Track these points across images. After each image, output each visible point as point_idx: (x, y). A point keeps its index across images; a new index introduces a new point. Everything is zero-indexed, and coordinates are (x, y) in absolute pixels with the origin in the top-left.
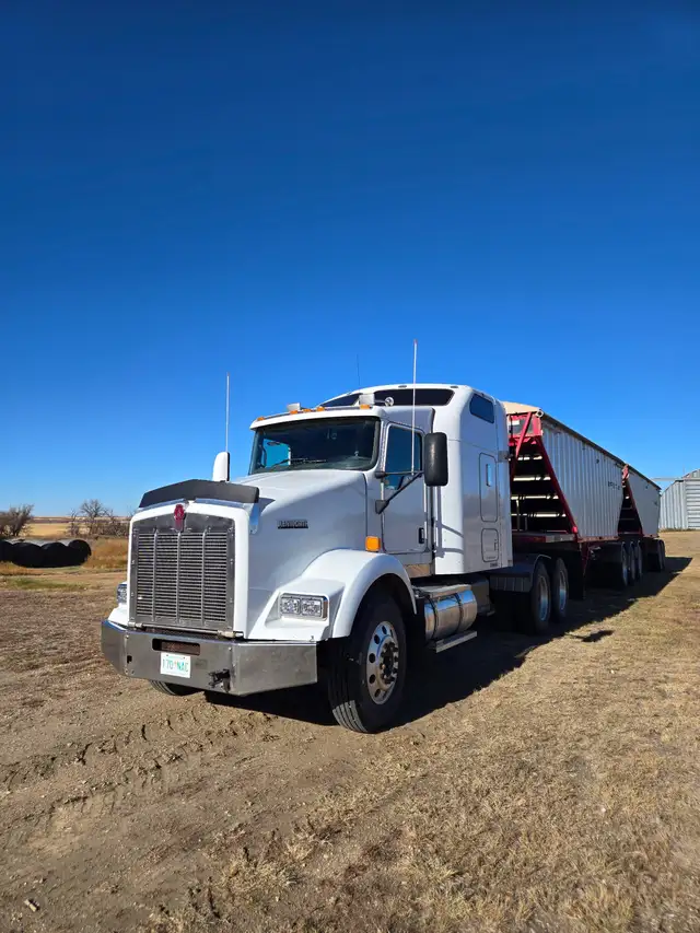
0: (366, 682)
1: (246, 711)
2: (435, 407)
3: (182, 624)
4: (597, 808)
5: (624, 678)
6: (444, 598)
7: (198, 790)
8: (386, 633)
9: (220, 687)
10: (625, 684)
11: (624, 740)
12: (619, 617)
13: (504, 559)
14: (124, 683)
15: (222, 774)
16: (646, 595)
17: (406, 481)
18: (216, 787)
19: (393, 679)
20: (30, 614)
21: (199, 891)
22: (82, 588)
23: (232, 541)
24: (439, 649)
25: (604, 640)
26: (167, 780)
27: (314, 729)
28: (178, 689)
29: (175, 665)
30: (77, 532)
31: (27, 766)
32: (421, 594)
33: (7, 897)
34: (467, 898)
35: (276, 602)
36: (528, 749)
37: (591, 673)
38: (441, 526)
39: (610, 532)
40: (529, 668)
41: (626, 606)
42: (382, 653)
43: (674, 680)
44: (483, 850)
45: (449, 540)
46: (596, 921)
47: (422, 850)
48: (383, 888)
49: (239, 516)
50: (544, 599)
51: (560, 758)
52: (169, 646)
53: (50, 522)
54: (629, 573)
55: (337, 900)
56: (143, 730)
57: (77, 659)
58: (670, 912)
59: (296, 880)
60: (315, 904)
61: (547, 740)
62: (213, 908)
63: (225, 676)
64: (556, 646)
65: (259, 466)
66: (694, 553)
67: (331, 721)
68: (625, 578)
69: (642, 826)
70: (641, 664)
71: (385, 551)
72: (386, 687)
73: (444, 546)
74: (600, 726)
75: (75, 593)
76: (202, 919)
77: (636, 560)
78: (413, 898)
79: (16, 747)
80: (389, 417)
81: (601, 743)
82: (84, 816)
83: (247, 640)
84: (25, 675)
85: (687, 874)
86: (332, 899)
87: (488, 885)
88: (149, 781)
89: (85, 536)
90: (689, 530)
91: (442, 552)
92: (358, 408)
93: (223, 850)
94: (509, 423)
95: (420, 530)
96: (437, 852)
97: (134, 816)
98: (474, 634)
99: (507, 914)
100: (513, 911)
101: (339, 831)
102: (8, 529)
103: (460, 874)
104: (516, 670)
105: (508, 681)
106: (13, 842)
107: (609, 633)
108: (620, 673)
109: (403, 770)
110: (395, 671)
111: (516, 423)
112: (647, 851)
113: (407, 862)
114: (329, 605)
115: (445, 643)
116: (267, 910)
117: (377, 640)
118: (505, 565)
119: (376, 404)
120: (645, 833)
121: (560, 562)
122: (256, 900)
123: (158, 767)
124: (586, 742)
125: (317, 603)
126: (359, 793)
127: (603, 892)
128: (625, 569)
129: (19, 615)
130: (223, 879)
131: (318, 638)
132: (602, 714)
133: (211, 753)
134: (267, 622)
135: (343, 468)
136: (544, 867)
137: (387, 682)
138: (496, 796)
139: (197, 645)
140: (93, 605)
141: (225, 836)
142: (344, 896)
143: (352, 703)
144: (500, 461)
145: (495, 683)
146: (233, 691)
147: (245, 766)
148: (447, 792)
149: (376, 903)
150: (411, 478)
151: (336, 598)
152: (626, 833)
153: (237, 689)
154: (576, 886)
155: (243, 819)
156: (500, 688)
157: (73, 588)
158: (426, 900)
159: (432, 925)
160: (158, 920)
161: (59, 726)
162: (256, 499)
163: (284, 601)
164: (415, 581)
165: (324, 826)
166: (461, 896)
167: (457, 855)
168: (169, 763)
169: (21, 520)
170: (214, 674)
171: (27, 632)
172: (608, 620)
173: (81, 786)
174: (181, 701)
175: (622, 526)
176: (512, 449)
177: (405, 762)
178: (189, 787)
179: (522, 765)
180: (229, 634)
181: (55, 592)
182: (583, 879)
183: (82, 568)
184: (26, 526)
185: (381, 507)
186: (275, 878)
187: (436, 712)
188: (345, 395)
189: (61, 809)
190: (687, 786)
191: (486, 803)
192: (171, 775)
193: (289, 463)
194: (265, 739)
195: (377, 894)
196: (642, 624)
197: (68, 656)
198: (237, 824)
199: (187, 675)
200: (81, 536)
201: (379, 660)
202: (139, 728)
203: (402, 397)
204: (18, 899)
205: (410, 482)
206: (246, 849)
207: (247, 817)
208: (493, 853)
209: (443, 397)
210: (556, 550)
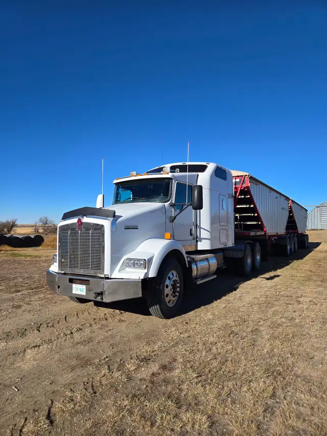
0: (164, 297)
1: (111, 310)
2: (199, 173)
3: (82, 272)
4: (263, 350)
5: (283, 296)
6: (201, 260)
7: (89, 342)
8: (173, 275)
9: (99, 299)
10: (283, 298)
11: (279, 322)
12: (284, 269)
13: (231, 243)
14: (58, 298)
15: (100, 336)
16: (298, 259)
17: (184, 207)
18: (97, 341)
19: (176, 296)
20: (16, 268)
21: (87, 383)
22: (40, 257)
23: (103, 235)
24: (198, 283)
25: (276, 279)
26: (75, 338)
27: (141, 317)
28: (81, 300)
29: (79, 290)
30: (37, 231)
31: (14, 333)
32: (191, 258)
33: (5, 386)
34: (202, 386)
35: (124, 261)
36: (236, 326)
37: (268, 293)
38: (200, 228)
39: (282, 231)
40: (240, 291)
41: (288, 264)
42: (172, 284)
43: (305, 296)
44: (211, 367)
45: (204, 234)
46: (257, 395)
47: (185, 367)
48: (166, 382)
49: (106, 223)
50: (249, 261)
51: (250, 329)
52: (76, 281)
53: (25, 227)
54: (291, 249)
55: (147, 386)
56: (66, 318)
57: (37, 288)
58: (289, 392)
59: (130, 378)
60: (137, 388)
61: (245, 322)
62: (93, 390)
63: (101, 294)
64: (253, 282)
65: (117, 201)
66: (322, 240)
67: (149, 314)
68: (289, 251)
69: (282, 357)
70: (291, 289)
71: (174, 239)
72: (173, 299)
73: (202, 237)
74: (269, 316)
75: (37, 259)
76: (88, 394)
77: (294, 244)
78: (179, 386)
79: (9, 325)
80: (176, 178)
81: (268, 323)
82: (38, 354)
83: (111, 279)
84: (14, 295)
85: (299, 377)
86: (144, 386)
87: (212, 380)
88: (67, 339)
89: (41, 233)
90: (321, 230)
91: (201, 240)
92: (162, 174)
93: (98, 367)
94: (234, 181)
95: (191, 230)
96: (191, 367)
97: (61, 353)
98: (215, 276)
99: (219, 392)
100: (222, 391)
101: (150, 359)
102: (6, 230)
103: (201, 376)
104: (234, 292)
105: (231, 297)
106: (8, 363)
107: (278, 276)
108: (281, 293)
109: (179, 334)
110: (178, 292)
111: (238, 180)
112: (283, 368)
113: (177, 371)
114: (147, 263)
115: (201, 280)
116: (117, 390)
117: (169, 278)
118: (231, 246)
119: (171, 172)
120: (283, 361)
121: (258, 244)
122: (112, 386)
123: (72, 333)
124: (262, 323)
125: (142, 262)
126: (160, 343)
127: (261, 384)
128: (288, 248)
129: (11, 269)
130: (98, 378)
131: (142, 277)
132: (271, 311)
133: (95, 327)
134: (119, 271)
135: (155, 202)
136: (237, 373)
137: (174, 297)
138: (219, 345)
139: (89, 281)
140: (45, 264)
141: (100, 361)
142: (150, 385)
143: (158, 306)
144: (229, 198)
145: (224, 298)
146: (104, 300)
147: (110, 333)
148: (198, 343)
149: (163, 388)
150: (186, 206)
151: (150, 260)
152: (275, 360)
153: (107, 299)
154: (250, 381)
155: (108, 354)
156: (226, 300)
157: (36, 257)
158: (185, 387)
159: (186, 396)
160: (70, 394)
161: (28, 316)
162: (114, 216)
163: (127, 261)
164: (187, 253)
165: (143, 357)
166: (199, 385)
167: (200, 369)
168: (76, 331)
169: (12, 226)
170: (95, 293)
171: (15, 276)
172: (279, 270)
173: (38, 341)
174: (83, 305)
175: (288, 228)
176: (236, 192)
177: (180, 331)
178: (85, 341)
179: (232, 332)
180: (102, 276)
181: (28, 259)
182: (254, 379)
183: (40, 247)
184: (14, 228)
185: (173, 220)
186: (120, 377)
187: (196, 310)
188: (157, 168)
189: (29, 351)
190: (304, 341)
191: (214, 348)
192: (77, 336)
193: (132, 199)
194: (120, 321)
195: (164, 384)
196: (294, 272)
197: (34, 286)
198: (105, 356)
199: (84, 294)
200: (39, 233)
201: (170, 287)
202: (64, 317)
203: (183, 168)
204: (10, 386)
205: (186, 208)
206: (109, 366)
207: (110, 354)
208: (216, 367)
209: (202, 168)
210: (256, 239)
